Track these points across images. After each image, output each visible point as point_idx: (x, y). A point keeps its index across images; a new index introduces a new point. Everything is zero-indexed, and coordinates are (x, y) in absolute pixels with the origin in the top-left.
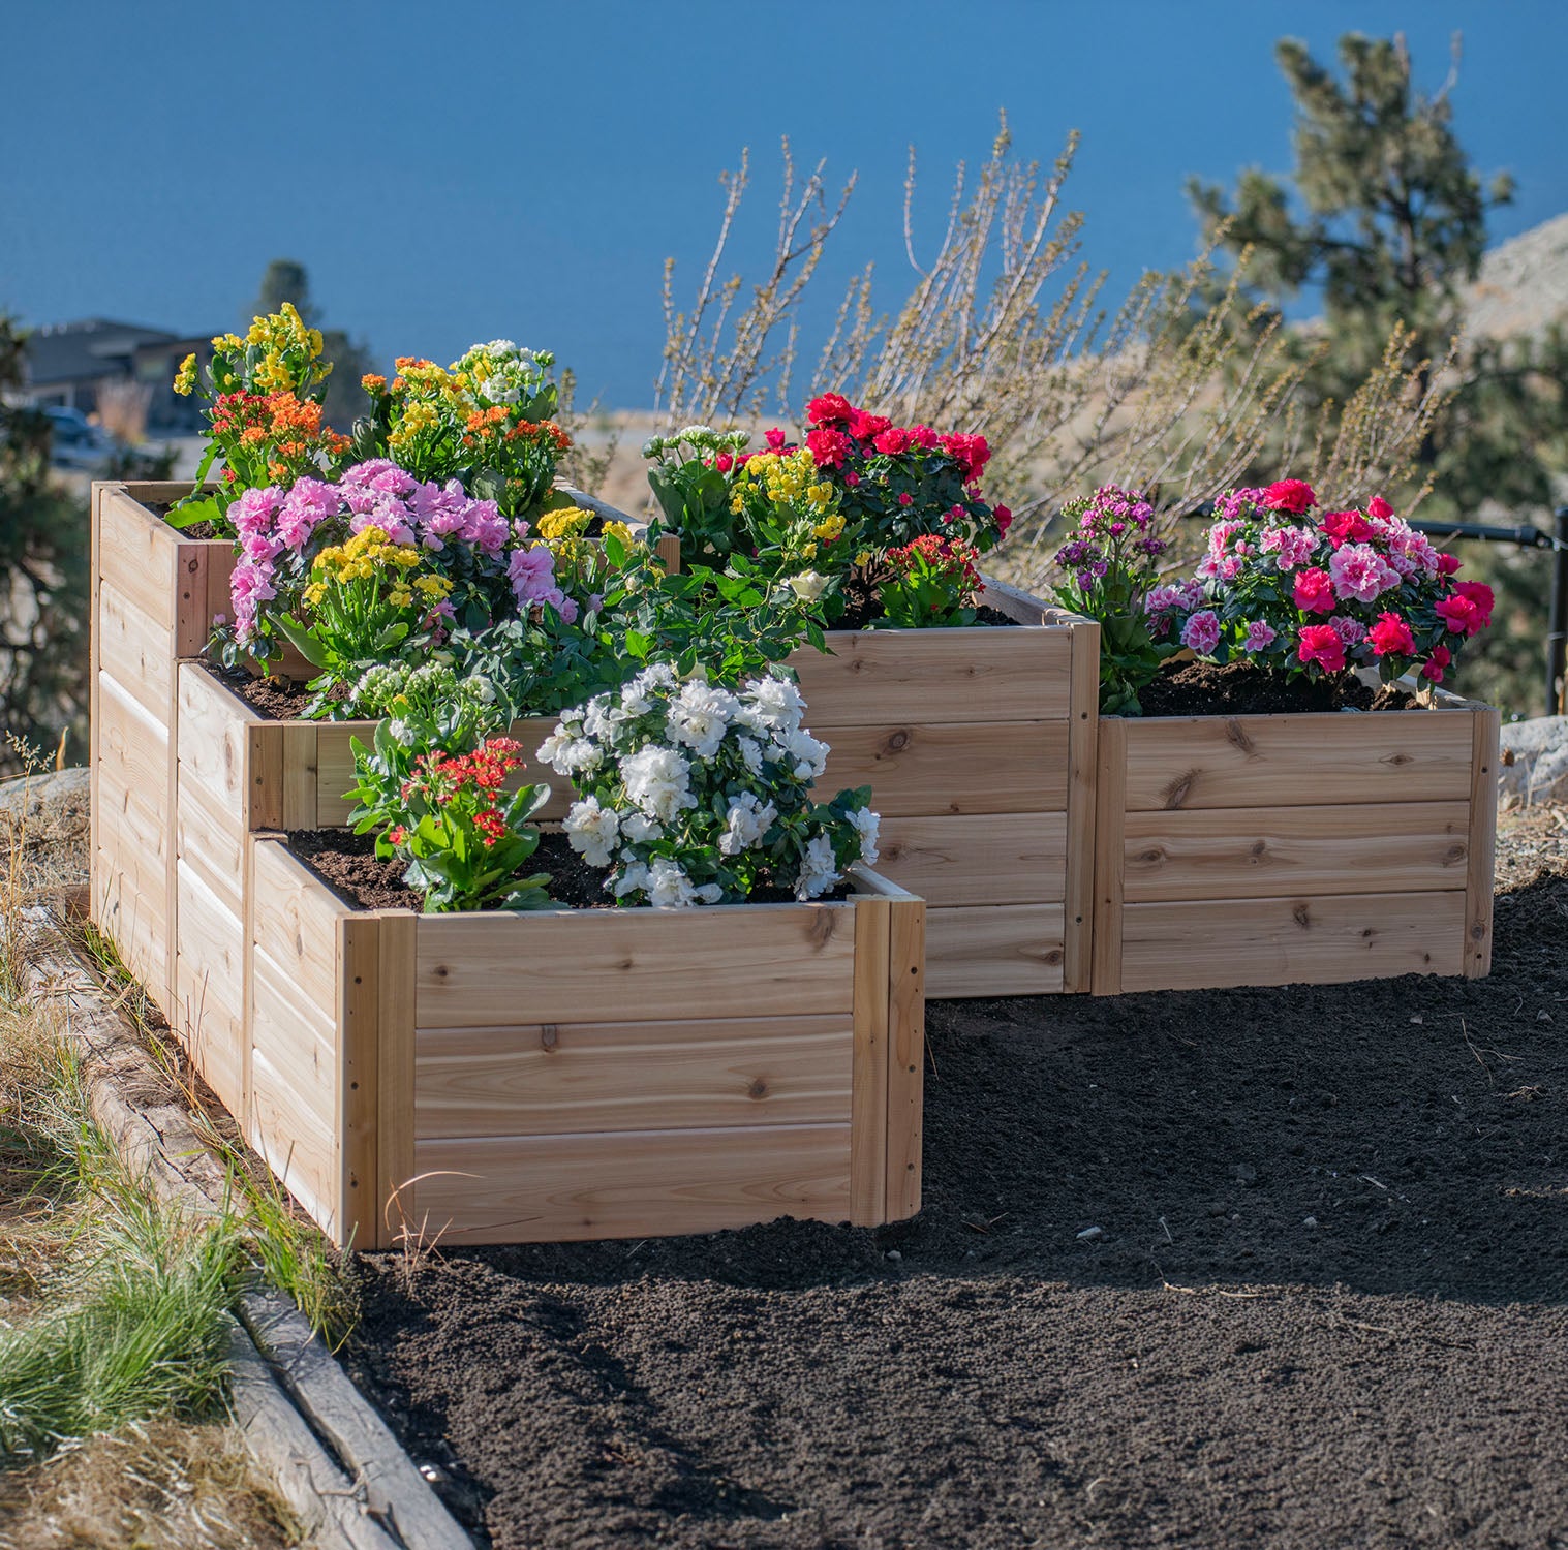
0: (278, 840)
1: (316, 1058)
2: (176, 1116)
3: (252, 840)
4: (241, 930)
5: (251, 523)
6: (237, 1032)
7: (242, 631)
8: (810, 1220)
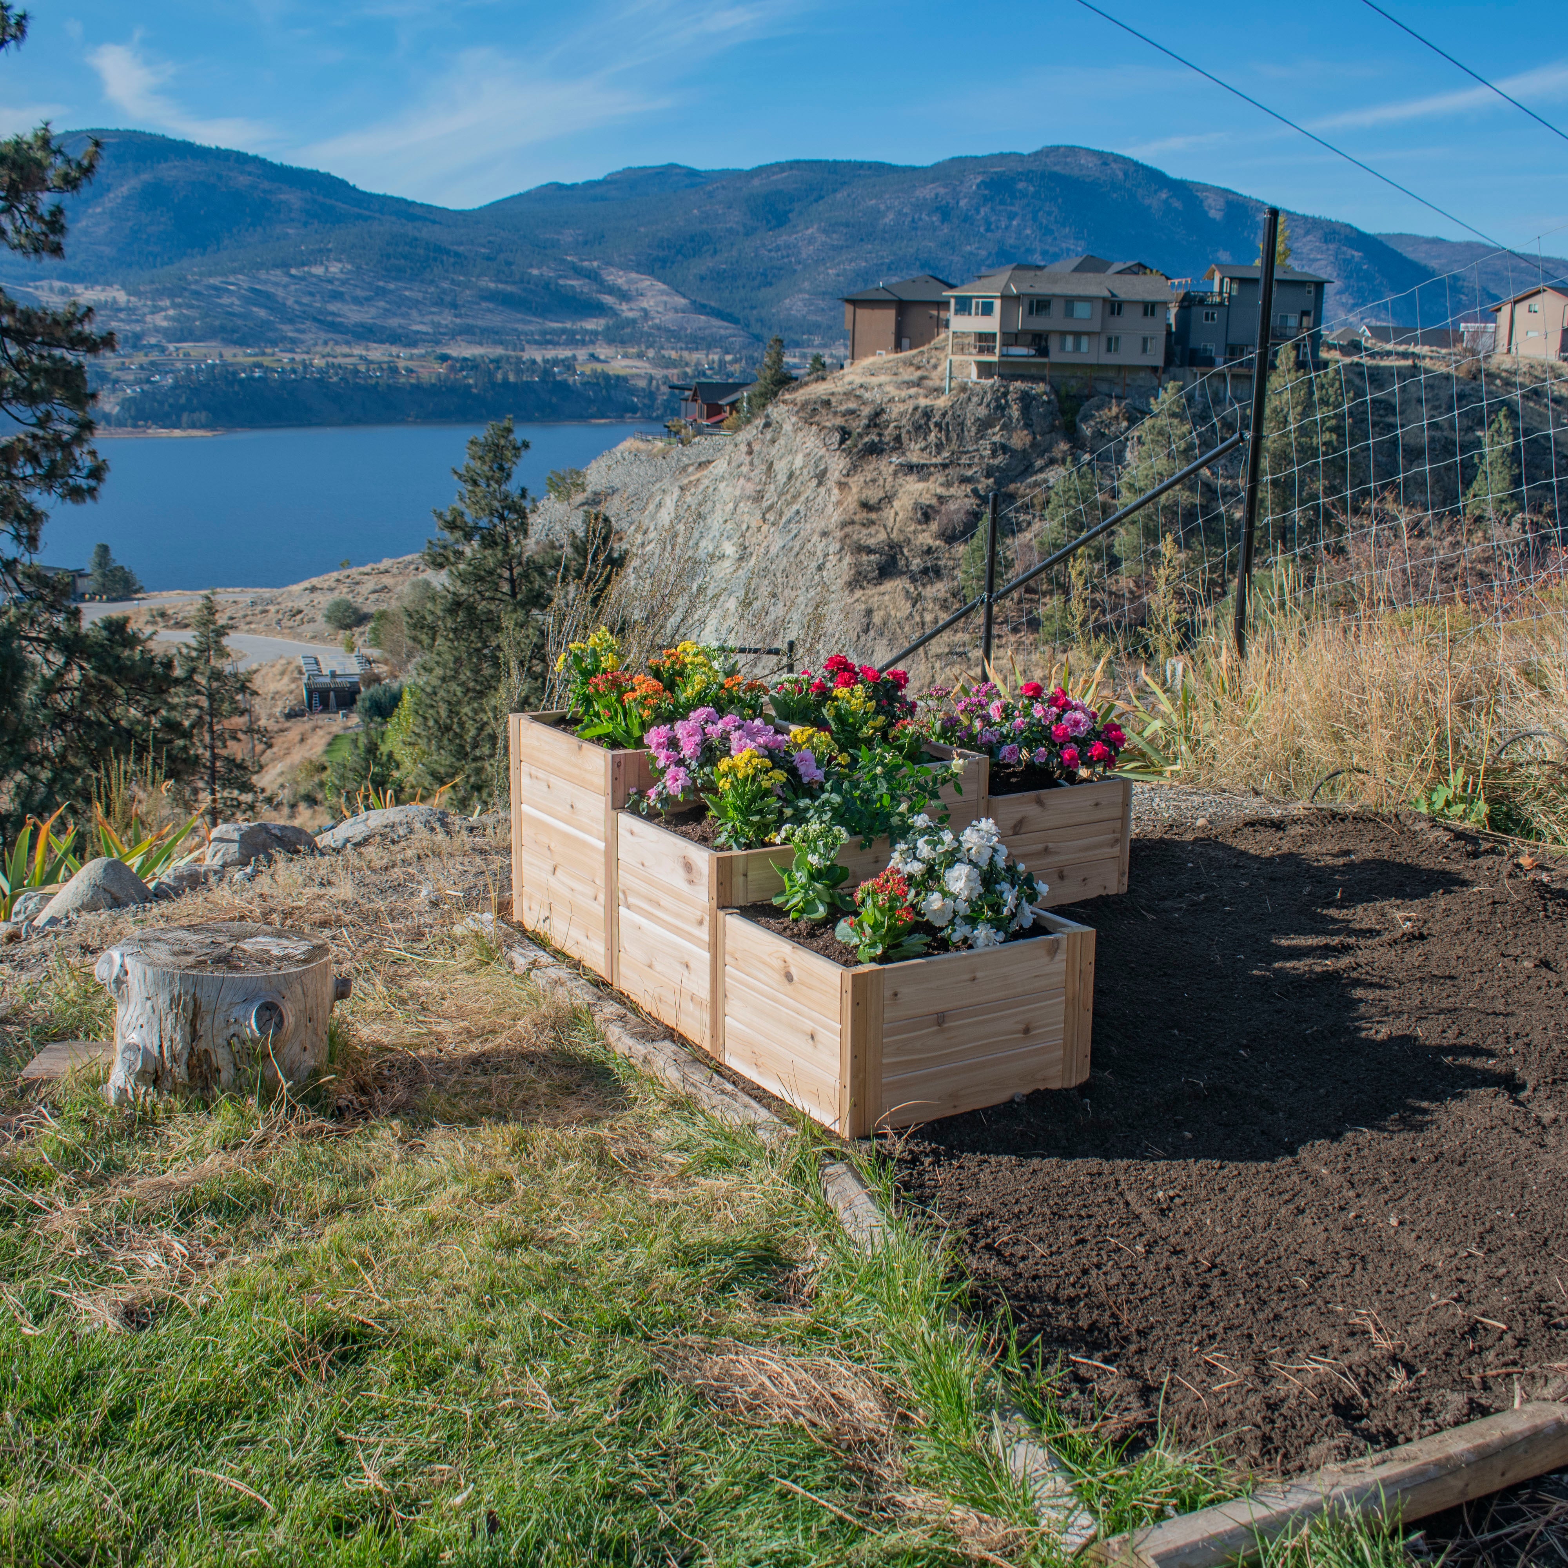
0: (737, 913)
1: (812, 1037)
2: (674, 1047)
3: (721, 914)
4: (707, 956)
5: (659, 745)
6: (701, 1004)
7: (653, 797)
8: (1046, 1089)
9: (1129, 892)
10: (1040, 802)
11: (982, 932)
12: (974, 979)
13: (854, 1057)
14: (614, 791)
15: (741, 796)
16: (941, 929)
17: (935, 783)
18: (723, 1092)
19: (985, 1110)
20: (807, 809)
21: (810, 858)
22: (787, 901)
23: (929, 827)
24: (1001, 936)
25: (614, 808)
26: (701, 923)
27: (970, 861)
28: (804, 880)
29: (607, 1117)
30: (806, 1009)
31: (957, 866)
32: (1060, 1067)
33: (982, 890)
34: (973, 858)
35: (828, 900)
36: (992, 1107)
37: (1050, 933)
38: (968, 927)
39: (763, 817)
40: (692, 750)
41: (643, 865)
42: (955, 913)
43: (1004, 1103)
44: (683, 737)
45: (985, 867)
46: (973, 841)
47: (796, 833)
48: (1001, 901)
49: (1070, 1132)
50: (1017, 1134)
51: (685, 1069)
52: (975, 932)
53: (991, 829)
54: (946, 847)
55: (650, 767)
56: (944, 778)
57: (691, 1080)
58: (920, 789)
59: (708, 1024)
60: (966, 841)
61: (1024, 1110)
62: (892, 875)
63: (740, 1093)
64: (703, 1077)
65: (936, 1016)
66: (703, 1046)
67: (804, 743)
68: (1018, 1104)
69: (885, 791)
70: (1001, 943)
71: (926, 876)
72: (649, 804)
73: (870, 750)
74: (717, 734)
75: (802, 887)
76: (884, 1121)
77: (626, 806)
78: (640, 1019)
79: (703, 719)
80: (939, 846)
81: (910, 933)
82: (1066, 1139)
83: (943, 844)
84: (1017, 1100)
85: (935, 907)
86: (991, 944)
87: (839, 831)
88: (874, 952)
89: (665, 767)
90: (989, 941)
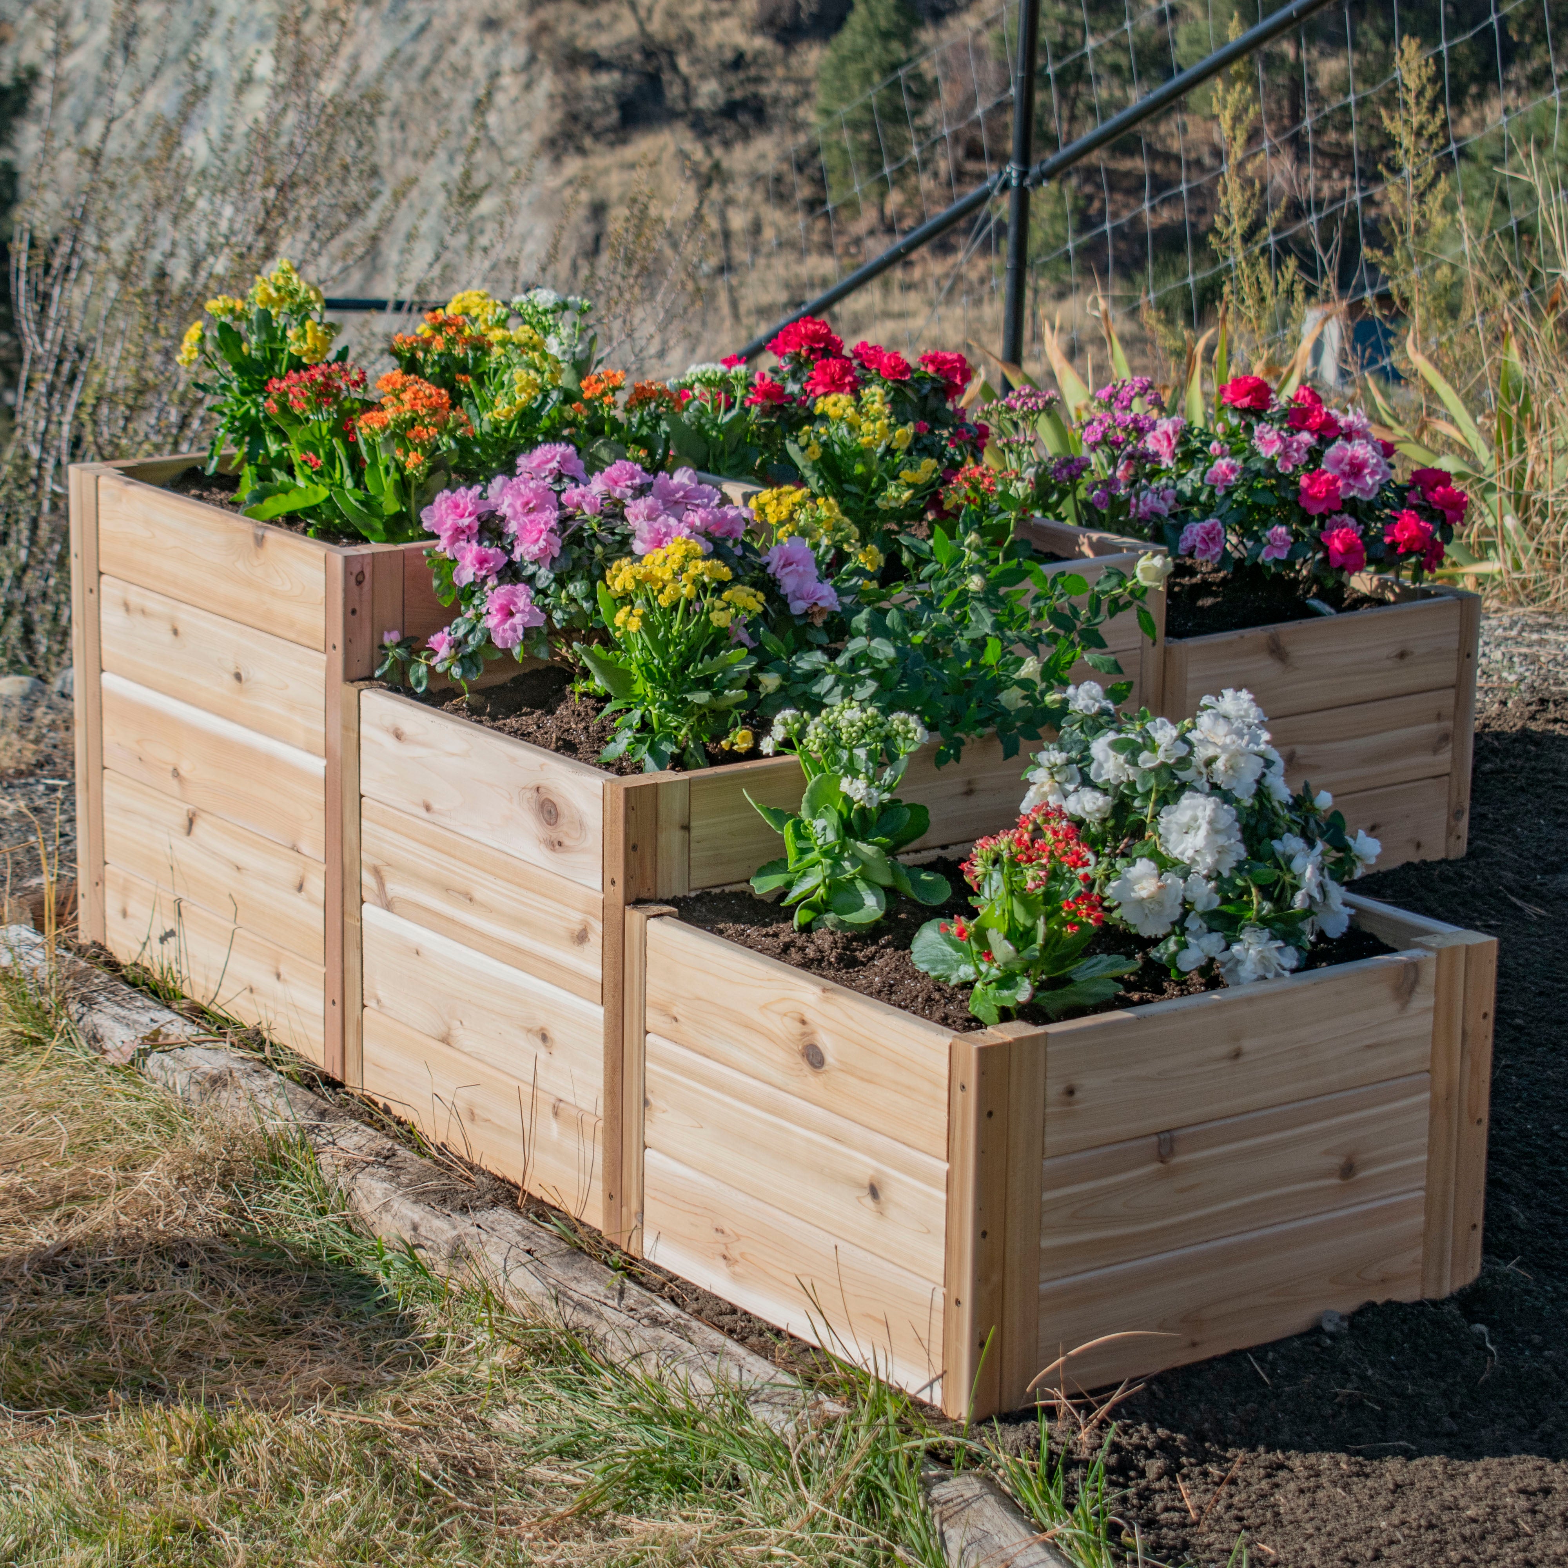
0: (671, 914)
1: (874, 1192)
2: (520, 1223)
3: (635, 916)
4: (598, 1012)
5: (458, 532)
6: (580, 1124)
7: (444, 651)
8: (1389, 1303)
9: (1470, 854)
10: (1277, 651)
11: (1252, 948)
12: (1237, 1055)
13: (982, 1234)
14: (348, 640)
15: (662, 646)
16: (1155, 942)
17: (1095, 609)
18: (655, 1321)
19: (1260, 1351)
20: (815, 675)
21: (845, 785)
22: (789, 885)
23: (1103, 712)
24: (1290, 958)
25: (350, 679)
26: (581, 937)
27: (1215, 787)
28: (831, 836)
29: (382, 1384)
30: (857, 1129)
31: (1187, 799)
32: (1419, 1252)
33: (1241, 851)
34: (1219, 780)
35: (886, 880)
36: (1274, 1345)
37: (1393, 950)
38: (1216, 937)
39: (717, 694)
40: (542, 543)
41: (428, 808)
42: (1187, 907)
43: (1300, 1336)
44: (516, 513)
45: (1248, 802)
46: (1220, 741)
47: (810, 729)
48: (1288, 878)
49: (1457, 1400)
50: (1341, 1405)
51: (556, 1271)
52: (1236, 948)
53: (1247, 715)
54: (1161, 757)
55: (435, 583)
56: (1115, 601)
57: (576, 1296)
58: (1058, 625)
59: (599, 1169)
60: (1205, 742)
61: (1347, 1351)
62: (1046, 821)
63: (695, 1324)
64: (602, 1290)
65: (1155, 1139)
66: (584, 1219)
67: (781, 523)
68: (1332, 1336)
69: (988, 630)
70: (1293, 971)
71: (1111, 823)
72: (431, 670)
73: (952, 537)
74: (592, 505)
75: (826, 854)
76: (1052, 1381)
77: (377, 673)
78: (427, 1162)
79: (551, 472)
80: (1145, 755)
81: (1088, 952)
82: (1452, 1415)
83: (1154, 749)
84: (1329, 1327)
85: (1144, 894)
86: (1270, 976)
87: (905, 723)
88: (1012, 997)
89: (473, 584)
90: (1266, 969)
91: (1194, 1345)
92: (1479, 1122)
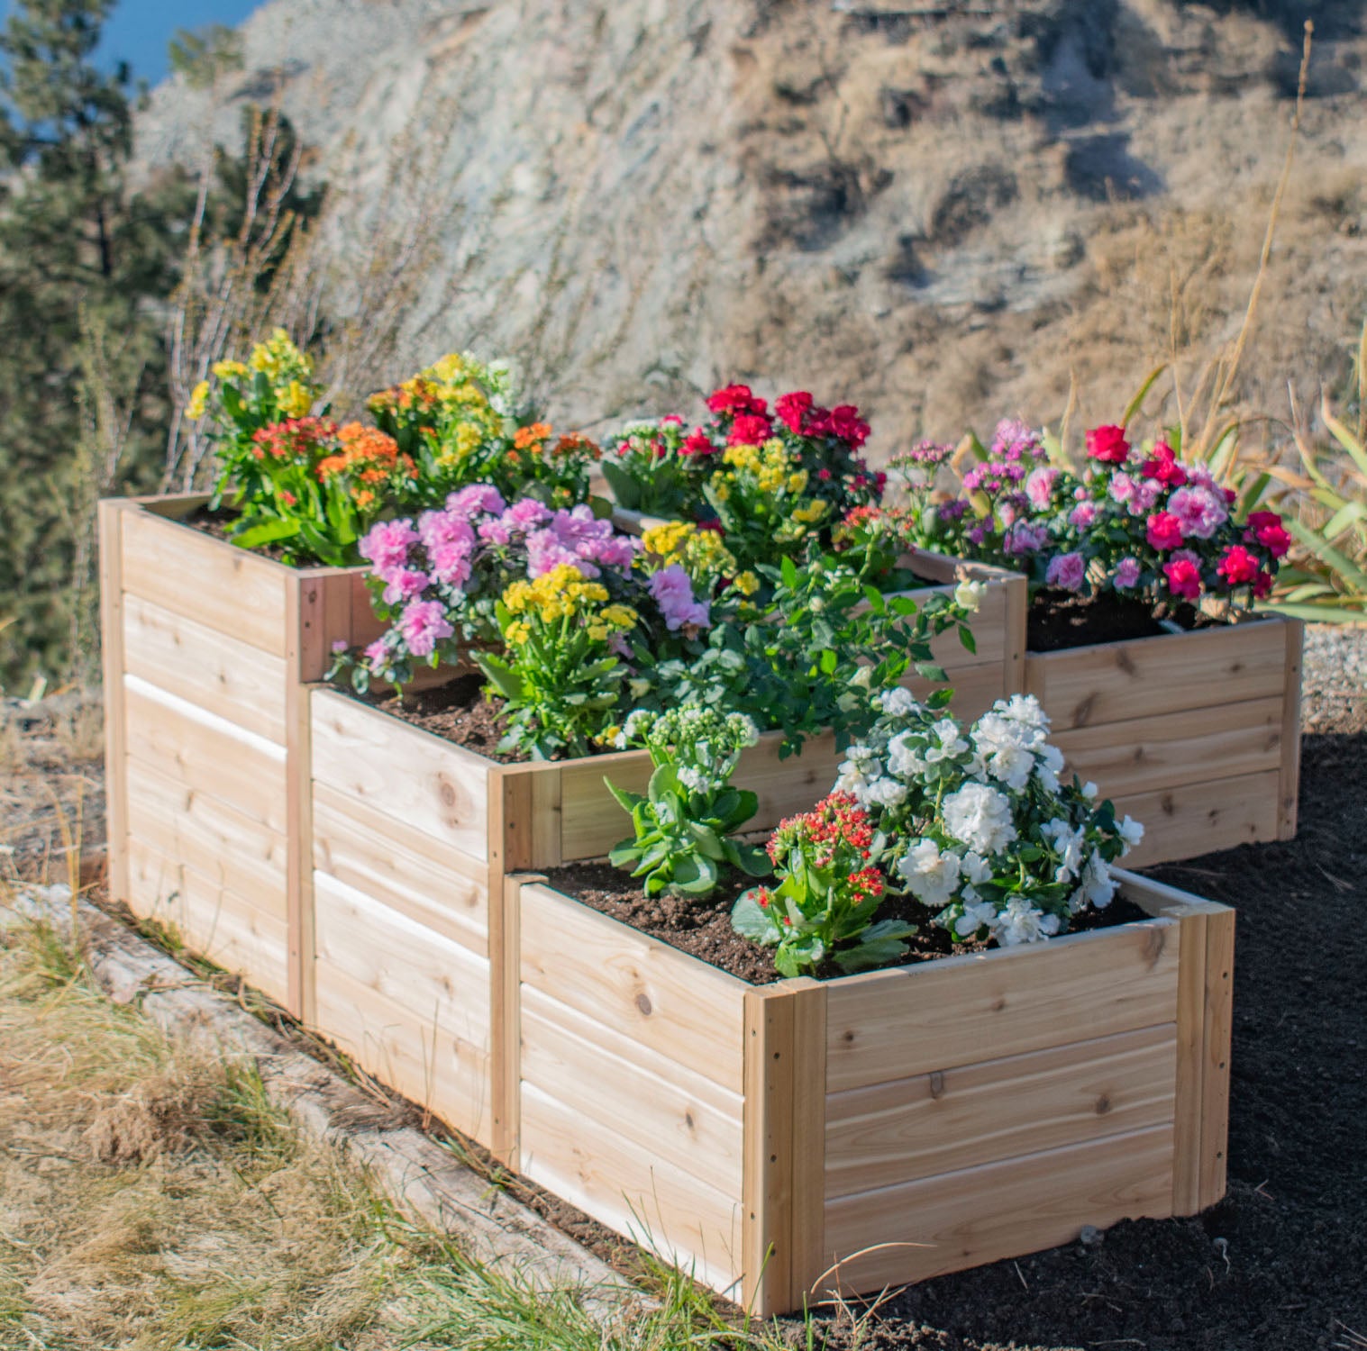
0: (542, 882)
1: (690, 1121)
2: (422, 1142)
3: (512, 883)
4: (485, 964)
5: (390, 559)
6: (474, 1060)
7: (379, 658)
8: (1143, 1218)
9: (1299, 837)
10: (1125, 664)
11: (1016, 917)
12: (1001, 1006)
13: (772, 1158)
14: (303, 649)
15: (549, 656)
16: (937, 911)
17: (923, 629)
18: (518, 1228)
19: (1023, 1260)
20: (675, 682)
21: (682, 775)
22: (639, 859)
23: (911, 714)
24: (1052, 923)
25: (305, 681)
26: (472, 901)
27: (992, 778)
28: (671, 818)
30: (677, 1067)
31: (967, 789)
32: (1169, 1176)
33: (1014, 834)
34: (996, 773)
35: (718, 855)
36: (1038, 1255)
37: (1147, 917)
38: (988, 905)
39: (592, 697)
40: (454, 568)
41: (360, 790)
42: (963, 879)
43: (1060, 1248)
44: (437, 543)
45: (1020, 791)
46: (996, 740)
47: (656, 727)
48: (1052, 856)
49: (1190, 1303)
50: (1086, 1307)
51: (444, 1184)
52: (1003, 915)
53: (1031, 717)
54: (944, 753)
55: (373, 601)
56: (941, 620)
57: (456, 1206)
58: (895, 641)
59: (488, 1098)
60: (984, 740)
61: (1099, 1260)
62: (840, 807)
63: (550, 1231)
64: (479, 1201)
65: (927, 1078)
66: (478, 1140)
67: (669, 553)
68: (1088, 1247)
69: (827, 644)
70: (1052, 936)
71: (907, 808)
72: (370, 674)
73: (798, 565)
74: (501, 537)
75: (668, 831)
76: (830, 1283)
77: (327, 676)
78: (354, 1090)
79: (475, 508)
80: (931, 751)
81: (876, 919)
82: (1184, 1317)
83: (939, 746)
84: (1086, 1240)
85: (925, 869)
86: (1032, 939)
87: (739, 723)
88: (808, 956)
89: (401, 602)
90: (1030, 934)
91: (966, 1254)
92: (1222, 1065)
